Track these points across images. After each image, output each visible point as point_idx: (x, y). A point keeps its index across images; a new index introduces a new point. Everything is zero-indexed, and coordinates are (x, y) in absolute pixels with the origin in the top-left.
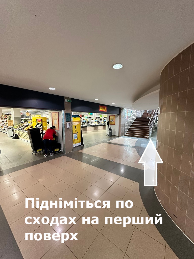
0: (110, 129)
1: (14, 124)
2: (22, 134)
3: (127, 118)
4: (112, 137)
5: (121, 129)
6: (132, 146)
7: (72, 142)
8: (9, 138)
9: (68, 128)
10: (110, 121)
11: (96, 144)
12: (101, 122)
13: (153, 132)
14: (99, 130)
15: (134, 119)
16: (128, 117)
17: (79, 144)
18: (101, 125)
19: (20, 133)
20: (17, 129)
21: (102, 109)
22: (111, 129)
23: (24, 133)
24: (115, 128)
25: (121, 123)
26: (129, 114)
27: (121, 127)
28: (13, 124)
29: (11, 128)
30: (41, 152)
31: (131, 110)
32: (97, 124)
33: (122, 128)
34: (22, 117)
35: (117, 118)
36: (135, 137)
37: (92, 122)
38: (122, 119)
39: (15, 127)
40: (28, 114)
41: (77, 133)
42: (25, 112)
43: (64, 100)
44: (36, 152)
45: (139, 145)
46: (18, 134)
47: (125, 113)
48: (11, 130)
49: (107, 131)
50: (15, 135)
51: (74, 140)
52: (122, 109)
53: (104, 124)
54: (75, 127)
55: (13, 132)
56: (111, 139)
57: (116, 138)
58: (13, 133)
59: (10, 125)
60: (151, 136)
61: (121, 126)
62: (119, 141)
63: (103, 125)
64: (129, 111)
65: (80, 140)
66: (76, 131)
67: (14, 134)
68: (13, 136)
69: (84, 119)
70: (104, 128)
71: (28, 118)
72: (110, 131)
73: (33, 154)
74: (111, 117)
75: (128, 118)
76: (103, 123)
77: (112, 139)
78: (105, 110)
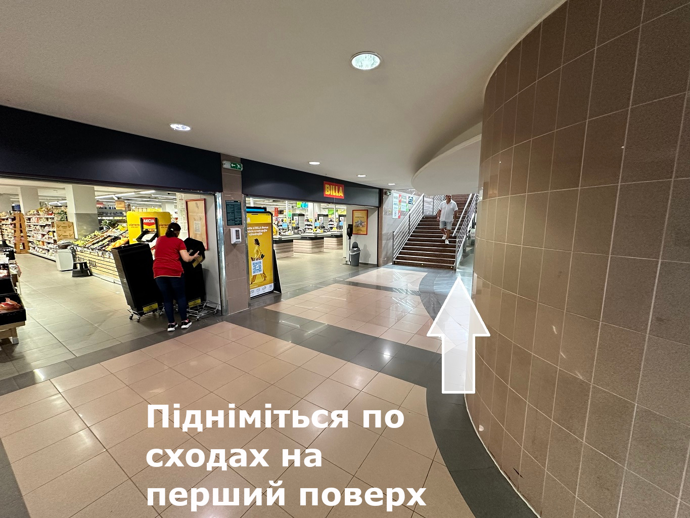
0: (355, 246)
1: (77, 233)
2: (99, 262)
3: (399, 217)
4: (360, 269)
5: (383, 245)
6: (413, 291)
7: (248, 281)
8: (61, 275)
9: (235, 245)
10: (354, 224)
11: (316, 287)
12: (332, 228)
13: (465, 255)
14: (325, 250)
15: (416, 219)
16: (402, 213)
17: (270, 287)
18: (332, 236)
19: (94, 260)
20: (85, 249)
21: (330, 192)
22: (357, 247)
23: (106, 259)
24: (368, 244)
25: (385, 231)
26: (404, 207)
27: (384, 242)
28: (71, 233)
29: (68, 246)
30: (157, 314)
31: (410, 195)
32: (320, 232)
33: (386, 243)
34: (101, 214)
35: (374, 218)
36: (420, 265)
37: (307, 227)
38: (386, 219)
39: (79, 243)
40: (123, 205)
41: (262, 256)
42: (112, 199)
43: (221, 165)
44: (141, 314)
45: (428, 288)
46: (88, 262)
47: (395, 204)
48: (68, 250)
49: (346, 252)
50: (81, 264)
51: (255, 277)
52: (386, 193)
53: (338, 234)
54: (257, 241)
55: (74, 257)
56: (356, 274)
57: (370, 269)
58: (74, 261)
59: (65, 237)
60: (462, 264)
61: (384, 237)
62: (378, 277)
63: (336, 236)
64: (406, 199)
65: (270, 276)
66: (257, 251)
67: (78, 261)
68: (75, 267)
69: (284, 219)
70: (340, 243)
71: (119, 216)
72: (354, 251)
73: (131, 318)
74: (357, 214)
75: (402, 217)
76: (335, 231)
77: (360, 272)
78: (339, 194)
